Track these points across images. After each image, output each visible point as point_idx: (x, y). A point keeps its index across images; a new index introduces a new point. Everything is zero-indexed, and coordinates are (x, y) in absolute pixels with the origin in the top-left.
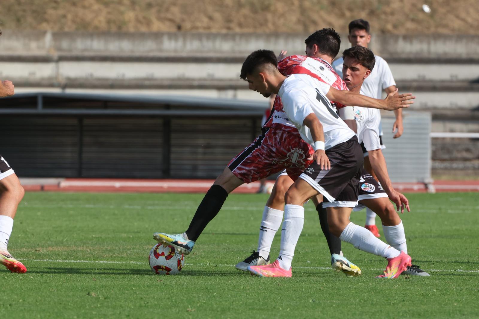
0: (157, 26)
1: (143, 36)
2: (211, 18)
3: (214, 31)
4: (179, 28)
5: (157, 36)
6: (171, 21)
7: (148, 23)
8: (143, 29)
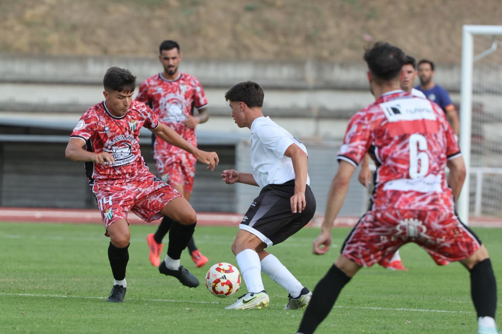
0: (81, 49)
1: (67, 59)
2: (138, 42)
3: (141, 55)
4: (105, 51)
5: (82, 59)
6: (97, 44)
7: (72, 46)
8: (67, 52)
